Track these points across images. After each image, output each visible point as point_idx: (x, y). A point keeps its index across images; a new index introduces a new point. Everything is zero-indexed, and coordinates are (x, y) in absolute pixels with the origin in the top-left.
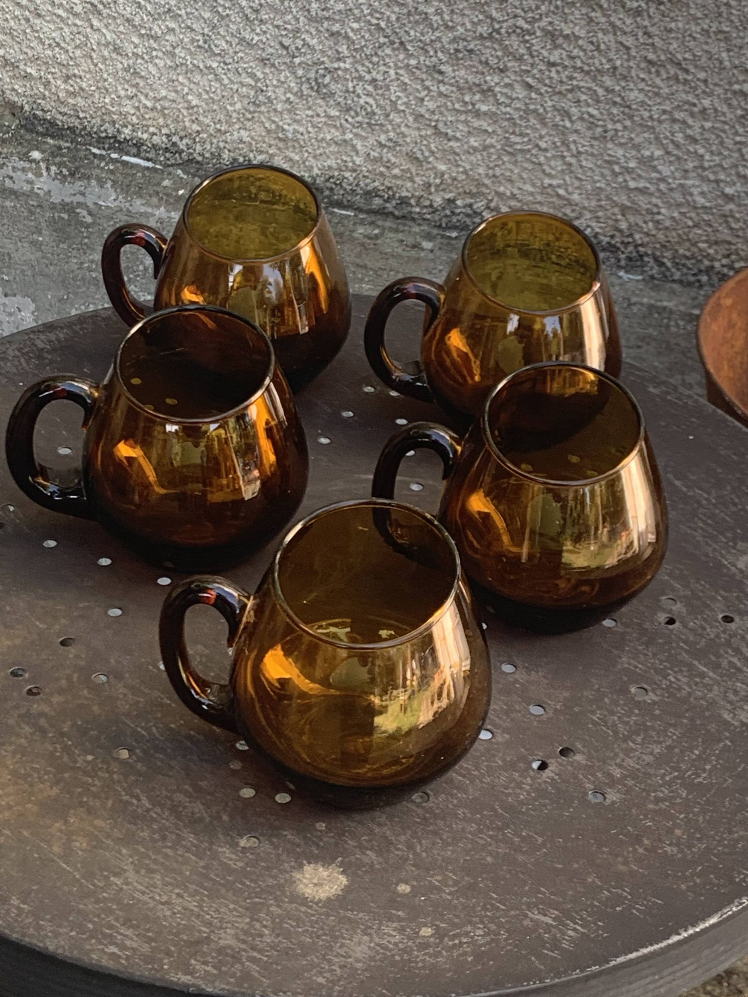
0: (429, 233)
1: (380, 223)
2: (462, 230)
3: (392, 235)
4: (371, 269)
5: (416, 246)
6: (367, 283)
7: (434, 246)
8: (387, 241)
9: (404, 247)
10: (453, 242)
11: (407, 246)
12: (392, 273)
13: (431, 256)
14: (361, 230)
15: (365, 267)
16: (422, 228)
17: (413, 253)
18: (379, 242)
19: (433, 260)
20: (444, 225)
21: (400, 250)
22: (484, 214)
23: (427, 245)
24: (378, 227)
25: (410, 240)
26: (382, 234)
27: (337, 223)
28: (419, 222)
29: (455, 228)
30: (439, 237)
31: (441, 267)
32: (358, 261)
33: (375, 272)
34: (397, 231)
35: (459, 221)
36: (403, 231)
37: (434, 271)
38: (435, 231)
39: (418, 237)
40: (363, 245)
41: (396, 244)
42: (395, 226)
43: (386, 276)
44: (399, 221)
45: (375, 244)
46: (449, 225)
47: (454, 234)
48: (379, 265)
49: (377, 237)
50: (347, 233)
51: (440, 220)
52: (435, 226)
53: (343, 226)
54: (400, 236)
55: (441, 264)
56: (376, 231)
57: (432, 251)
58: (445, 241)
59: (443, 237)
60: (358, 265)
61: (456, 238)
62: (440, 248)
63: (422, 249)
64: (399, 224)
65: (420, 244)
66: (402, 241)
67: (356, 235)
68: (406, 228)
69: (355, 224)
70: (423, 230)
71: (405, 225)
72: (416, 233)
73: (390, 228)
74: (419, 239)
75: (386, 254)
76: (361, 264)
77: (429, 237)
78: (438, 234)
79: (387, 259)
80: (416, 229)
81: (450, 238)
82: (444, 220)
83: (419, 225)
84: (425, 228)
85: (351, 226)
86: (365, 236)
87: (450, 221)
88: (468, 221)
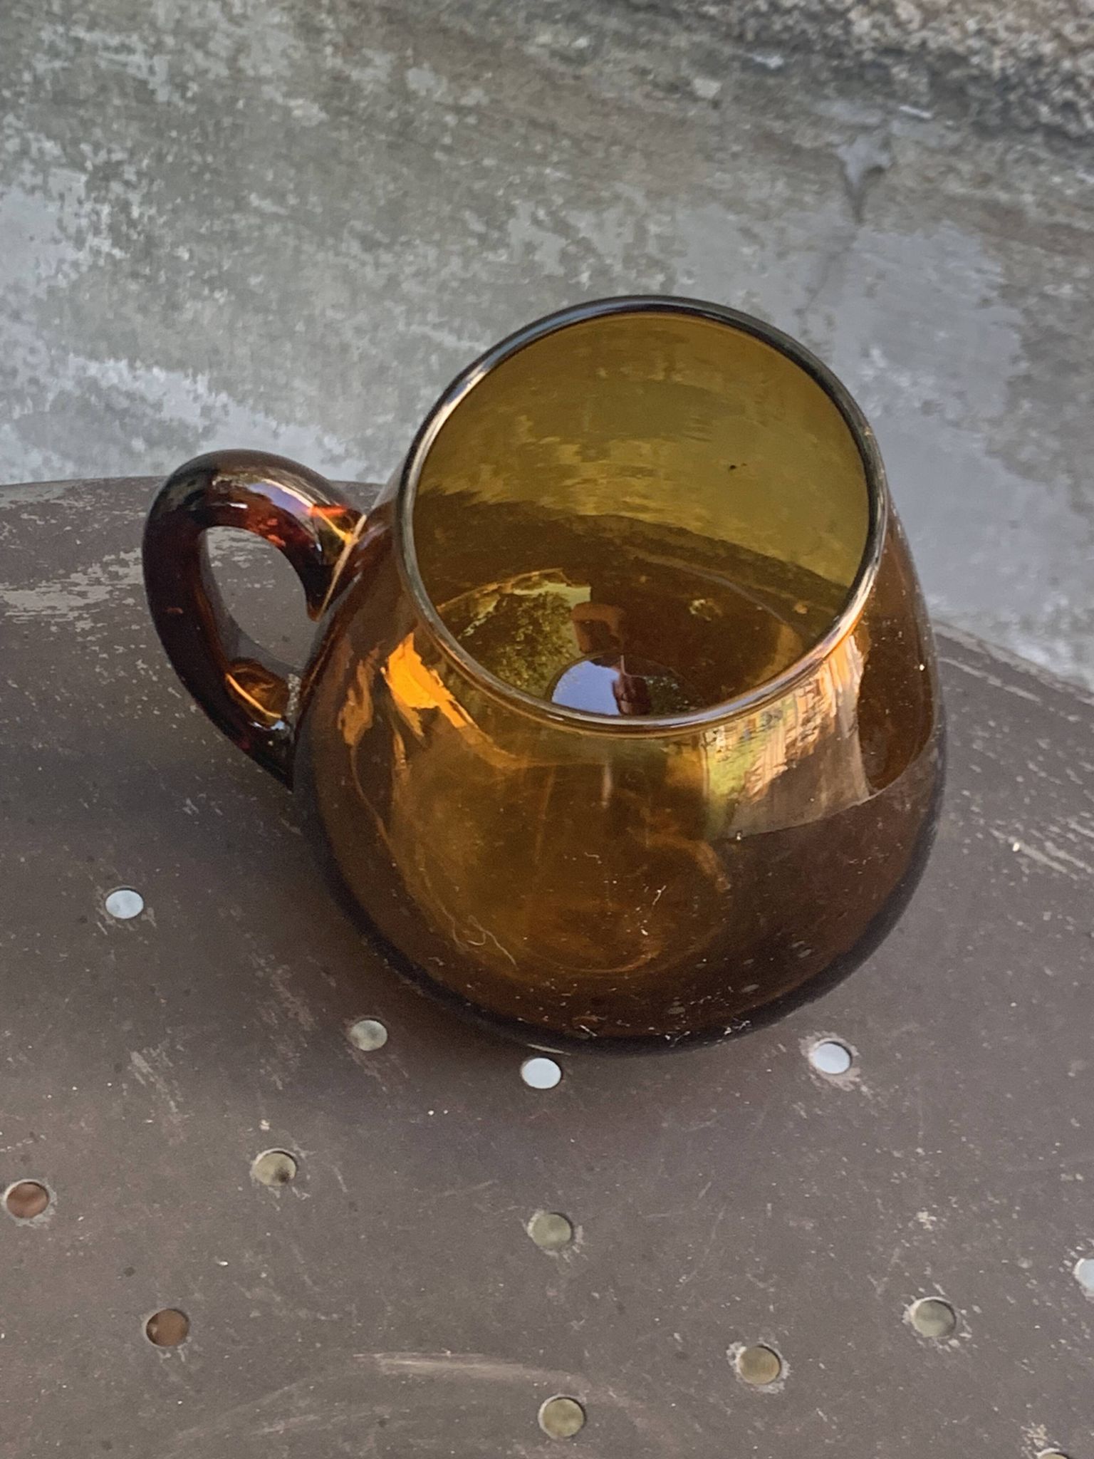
0: (711, 54)
1: (592, 18)
2: (795, 49)
3: (619, 54)
4: (565, 134)
5: (678, 88)
6: (556, 166)
7: (722, 90)
8: (609, 68)
9: (649, 88)
10: (771, 81)
11: (656, 85)
12: (615, 149)
13: (714, 117)
14: (545, 38)
15: (552, 128)
16: (697, 38)
17: (670, 106)
18: (587, 70)
19: (719, 130)
20: (750, 36)
21: (637, 97)
22: (853, 15)
23: (707, 87)
24: (585, 29)
25: (665, 72)
26: (595, 50)
27: (488, 14)
28: (688, 21)
29: (776, 44)
30: (736, 65)
31: (736, 148)
32: (535, 112)
33: (576, 142)
34: (631, 43)
35: (787, 28)
36: (647, 46)
37: (719, 155)
38: (728, 50)
39: (684, 63)
40: (547, 76)
41: (628, 80)
42: (627, 29)
43: (600, 155)
44: (641, 16)
45: (577, 78)
46: (764, 35)
47: (775, 61)
48: (584, 127)
49: (581, 58)
50: (510, 44)
51: (742, 21)
52: (727, 36)
53: (502, 22)
54: (641, 58)
55: (737, 140)
56: (582, 42)
57: (715, 104)
58: (750, 78)
59: (747, 65)
60: (533, 123)
61: (779, 71)
62: (737, 99)
63: (694, 98)
64: (637, 24)
65: (688, 83)
66: (644, 72)
67: (531, 50)
68: (657, 37)
69: (529, 19)
70: (697, 46)
71: (653, 27)
72: (679, 52)
73: (617, 33)
74: (686, 70)
75: (604, 102)
76: (542, 120)
77: (711, 65)
78: (734, 58)
79: (606, 115)
80: (681, 40)
81: (763, 69)
82: (752, 23)
83: (689, 29)
84: (703, 37)
85: (520, 24)
86: (554, 53)
87: (765, 28)
88: (811, 30)
